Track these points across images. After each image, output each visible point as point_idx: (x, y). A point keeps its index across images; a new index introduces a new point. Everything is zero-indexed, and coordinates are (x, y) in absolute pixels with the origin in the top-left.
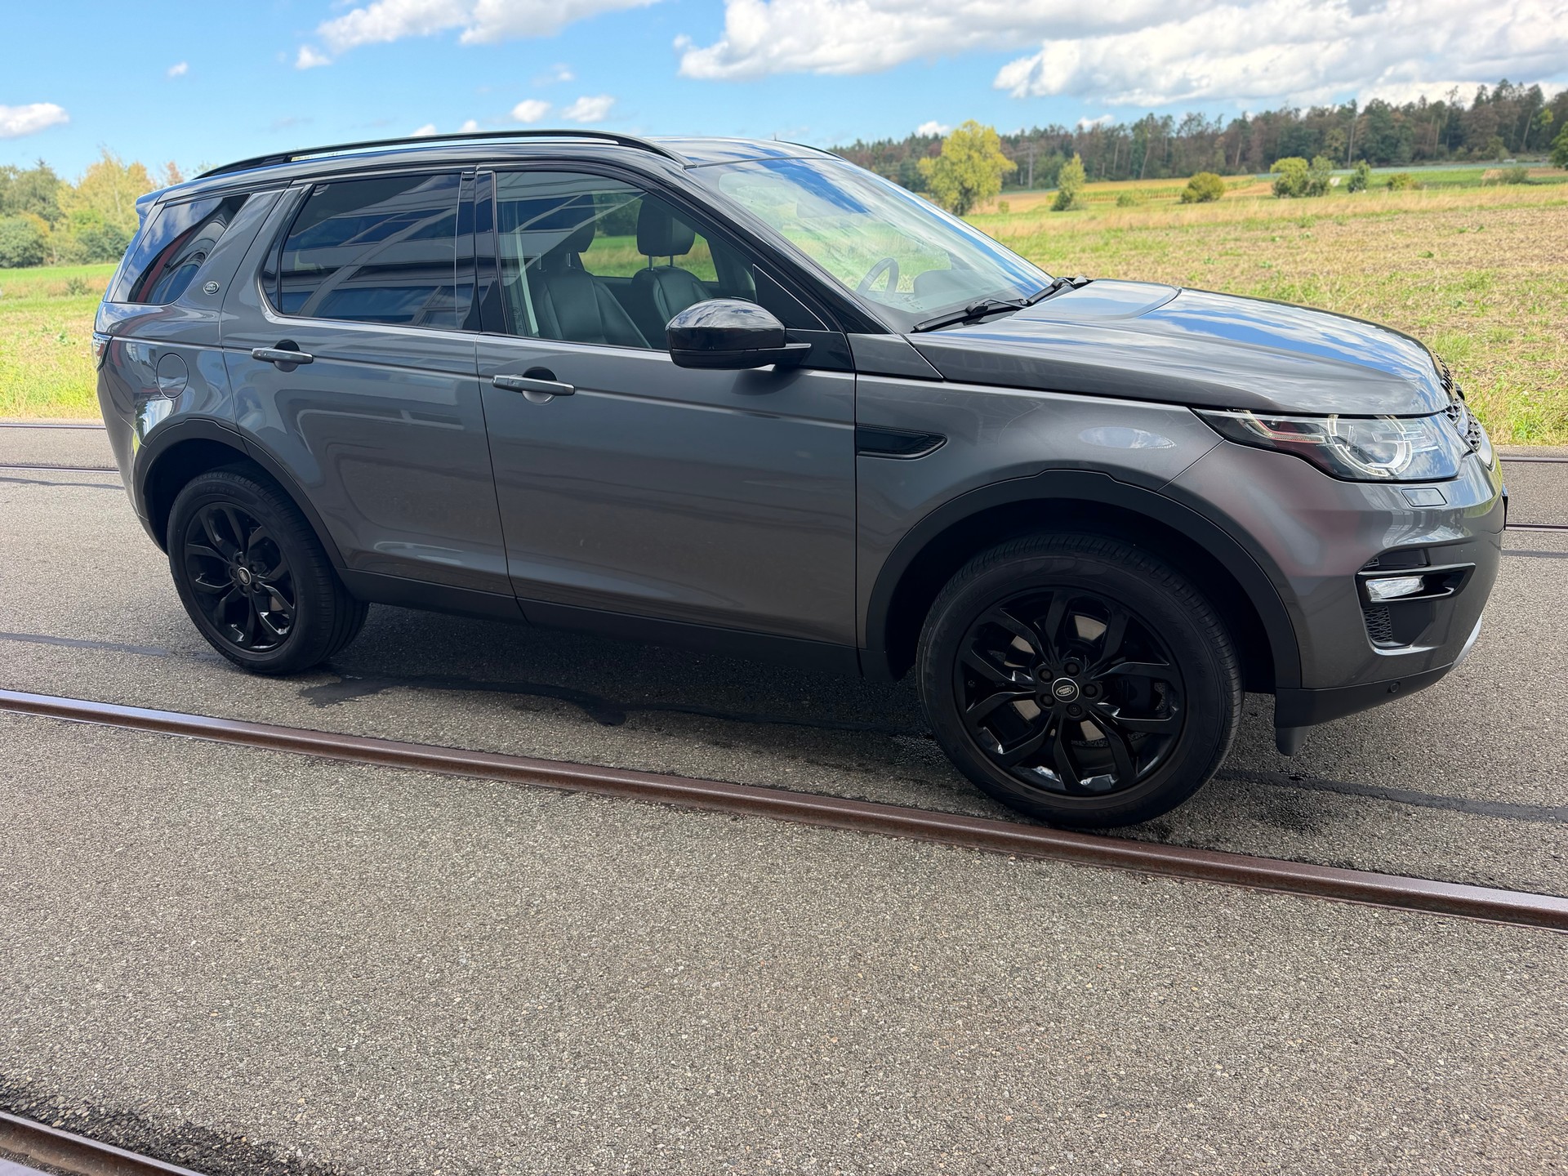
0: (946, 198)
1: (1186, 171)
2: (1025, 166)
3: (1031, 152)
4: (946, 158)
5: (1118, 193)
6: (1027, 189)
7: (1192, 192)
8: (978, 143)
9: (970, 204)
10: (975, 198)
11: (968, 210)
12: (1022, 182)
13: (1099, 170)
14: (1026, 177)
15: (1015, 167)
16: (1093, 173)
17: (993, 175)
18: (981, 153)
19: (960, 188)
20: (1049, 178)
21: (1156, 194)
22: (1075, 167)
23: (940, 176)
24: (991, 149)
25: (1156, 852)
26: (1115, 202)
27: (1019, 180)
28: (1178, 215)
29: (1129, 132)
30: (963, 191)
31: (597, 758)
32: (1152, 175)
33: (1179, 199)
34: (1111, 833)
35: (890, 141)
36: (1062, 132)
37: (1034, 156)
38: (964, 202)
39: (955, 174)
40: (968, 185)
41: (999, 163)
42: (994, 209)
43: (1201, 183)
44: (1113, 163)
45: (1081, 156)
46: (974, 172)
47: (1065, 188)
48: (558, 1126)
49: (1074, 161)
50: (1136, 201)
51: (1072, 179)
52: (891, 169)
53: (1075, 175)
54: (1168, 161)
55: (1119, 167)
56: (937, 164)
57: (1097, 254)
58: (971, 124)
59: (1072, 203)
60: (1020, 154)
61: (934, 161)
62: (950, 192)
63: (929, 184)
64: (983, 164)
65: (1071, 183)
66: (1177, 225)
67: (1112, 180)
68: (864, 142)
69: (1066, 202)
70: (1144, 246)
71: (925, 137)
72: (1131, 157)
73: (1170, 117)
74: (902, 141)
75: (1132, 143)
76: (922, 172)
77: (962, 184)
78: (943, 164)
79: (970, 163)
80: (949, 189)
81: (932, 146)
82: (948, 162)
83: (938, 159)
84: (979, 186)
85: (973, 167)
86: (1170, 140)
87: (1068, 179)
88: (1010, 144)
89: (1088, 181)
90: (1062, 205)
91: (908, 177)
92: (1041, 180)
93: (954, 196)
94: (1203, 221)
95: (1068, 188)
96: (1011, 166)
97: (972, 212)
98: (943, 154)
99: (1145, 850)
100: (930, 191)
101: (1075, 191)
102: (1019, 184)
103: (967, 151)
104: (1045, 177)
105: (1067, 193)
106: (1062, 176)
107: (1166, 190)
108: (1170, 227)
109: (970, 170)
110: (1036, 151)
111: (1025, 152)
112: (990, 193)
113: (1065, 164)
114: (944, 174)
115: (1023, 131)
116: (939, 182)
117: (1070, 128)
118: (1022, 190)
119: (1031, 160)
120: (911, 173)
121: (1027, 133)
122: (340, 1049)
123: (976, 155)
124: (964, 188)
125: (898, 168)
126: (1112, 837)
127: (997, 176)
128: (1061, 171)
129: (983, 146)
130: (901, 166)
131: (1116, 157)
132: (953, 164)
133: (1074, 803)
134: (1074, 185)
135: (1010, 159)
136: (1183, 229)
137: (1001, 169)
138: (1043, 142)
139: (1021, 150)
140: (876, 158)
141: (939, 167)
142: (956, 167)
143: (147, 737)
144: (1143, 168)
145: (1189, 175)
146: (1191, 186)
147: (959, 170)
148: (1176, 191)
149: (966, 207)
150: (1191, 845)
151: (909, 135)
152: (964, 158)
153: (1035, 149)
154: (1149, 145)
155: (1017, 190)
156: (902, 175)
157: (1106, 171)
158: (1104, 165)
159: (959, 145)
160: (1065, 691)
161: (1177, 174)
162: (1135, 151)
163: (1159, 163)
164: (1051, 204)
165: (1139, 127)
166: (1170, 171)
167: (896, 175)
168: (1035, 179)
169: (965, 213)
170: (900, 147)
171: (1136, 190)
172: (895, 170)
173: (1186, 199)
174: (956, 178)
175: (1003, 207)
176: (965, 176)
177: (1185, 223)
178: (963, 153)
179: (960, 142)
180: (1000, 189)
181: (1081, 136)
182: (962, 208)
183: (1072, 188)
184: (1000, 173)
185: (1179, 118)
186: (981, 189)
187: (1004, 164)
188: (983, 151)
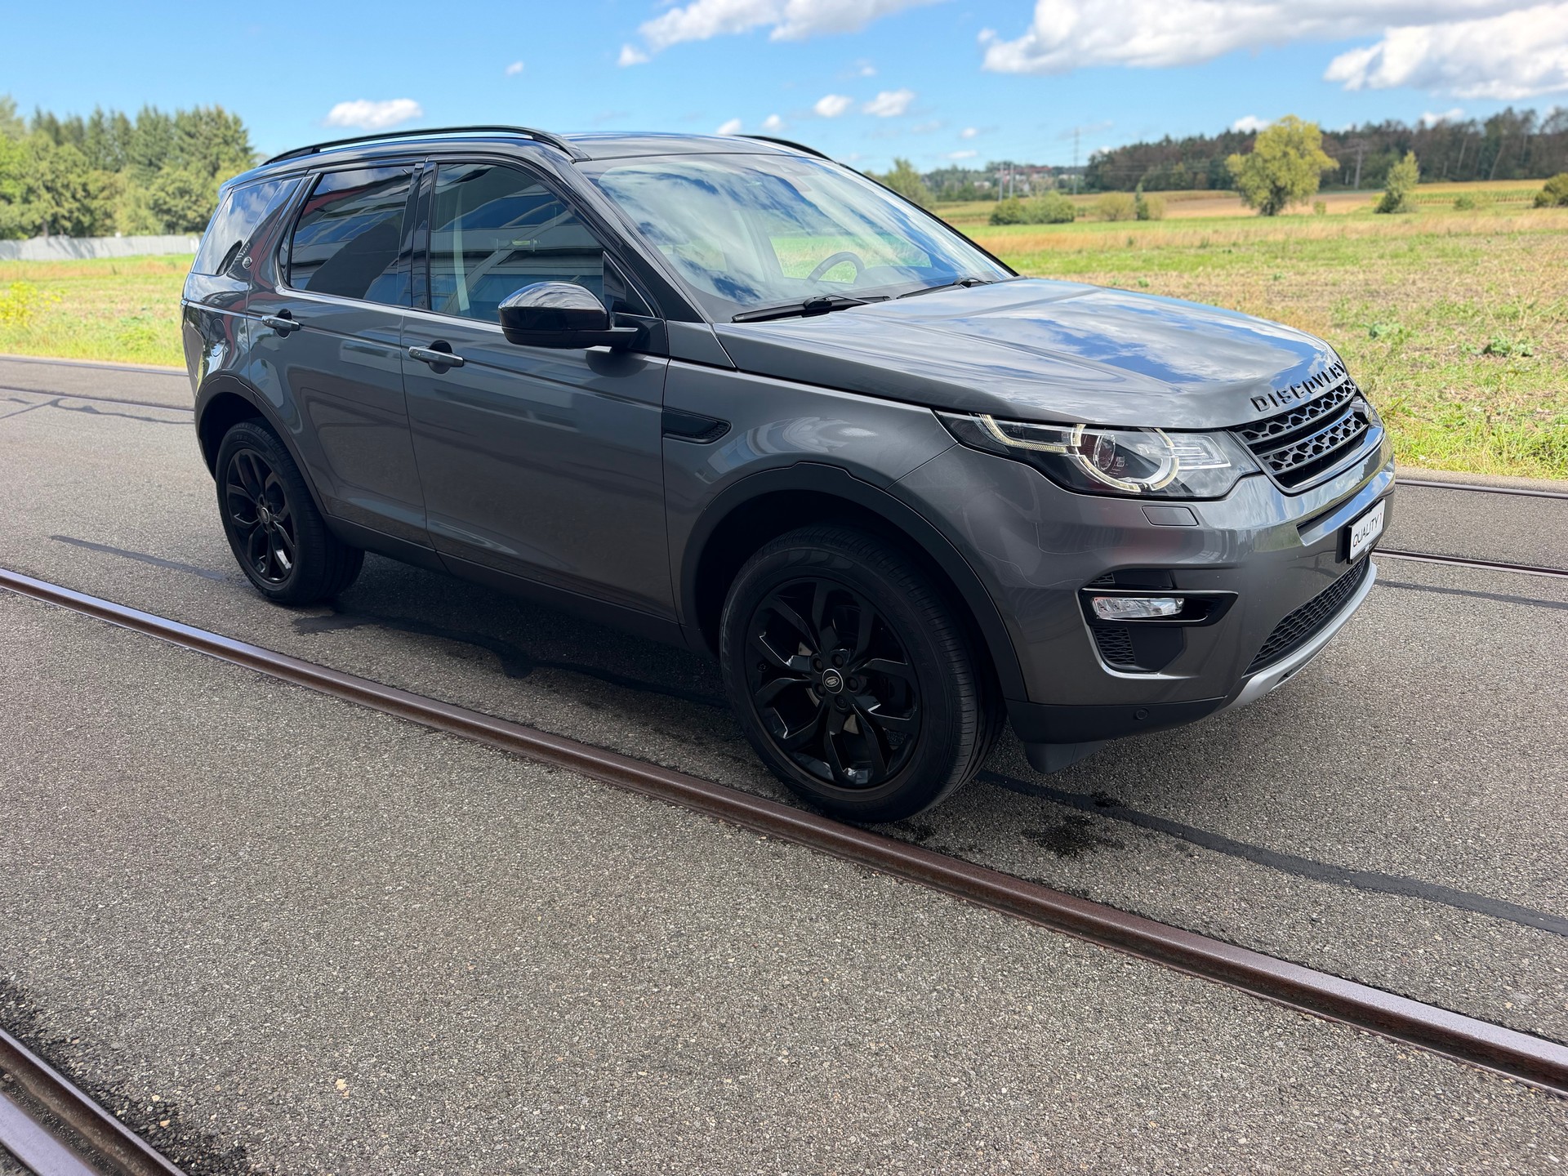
0: (1254, 197)
1: (1547, 171)
2: (1353, 164)
3: (1360, 149)
4: (1258, 154)
5: (1458, 194)
6: (1353, 189)
7: (1548, 196)
8: (1296, 138)
9: (1282, 203)
10: (1288, 198)
11: (1278, 210)
12: (1347, 181)
13: (1440, 169)
14: (1353, 175)
15: (1337, 166)
16: (1428, 173)
17: (1311, 173)
18: (1298, 149)
19: (1271, 186)
20: (1375, 178)
21: (1504, 198)
22: (1408, 166)
23: (1250, 174)
24: (1311, 145)
25: (901, 852)
26: (1453, 205)
27: (1344, 179)
28: (1510, 220)
29: (1481, 129)
30: (1275, 190)
31: (479, 704)
32: (1504, 175)
33: (1531, 202)
34: (876, 828)
35: (1202, 137)
36: (1400, 128)
37: (1364, 153)
38: (1276, 199)
39: (1267, 172)
40: (1280, 183)
41: (1318, 160)
42: (1308, 209)
43: (1560, 185)
44: (1457, 162)
45: (1417, 155)
46: (1289, 169)
47: (1394, 189)
48: (206, 994)
49: (1406, 159)
50: (1477, 205)
51: (1402, 178)
52: (1200, 165)
53: (1407, 175)
54: (1525, 160)
55: (1464, 167)
56: (1247, 161)
57: (1395, 261)
58: (1290, 119)
59: (1401, 205)
60: (1348, 151)
61: (1244, 158)
62: (1260, 191)
63: (1237, 182)
64: (1300, 161)
65: (1401, 183)
66: (1505, 231)
67: (1454, 180)
68: (1173, 137)
69: (1393, 203)
70: (1454, 254)
71: (1241, 134)
72: (1480, 155)
73: (1532, 112)
74: (1215, 135)
75: (1482, 140)
76: (1230, 169)
77: (1274, 182)
78: (1254, 161)
79: (1285, 161)
80: (1258, 187)
81: (1243, 142)
82: (1260, 159)
83: (1249, 156)
84: (1293, 184)
85: (1288, 165)
86: (1530, 138)
87: (1397, 178)
88: (1334, 142)
89: (1420, 181)
90: (1388, 207)
91: (1217, 174)
92: (1370, 179)
93: (1264, 195)
94: (1538, 228)
95: (1398, 190)
96: (1331, 164)
97: (1284, 212)
98: (1256, 151)
99: (891, 848)
100: (1238, 189)
101: (1405, 192)
102: (1344, 183)
103: (1282, 147)
104: (1375, 177)
105: (1396, 194)
106: (1391, 176)
107: (1517, 192)
108: (1497, 233)
109: (1284, 168)
110: (1367, 148)
111: (1353, 150)
112: (1306, 193)
113: (1396, 163)
114: (1254, 171)
115: (1354, 127)
116: (1249, 180)
117: (1410, 123)
118: (1346, 189)
119: (1360, 158)
120: (1221, 170)
121: (1359, 128)
122: (100, 906)
123: (1292, 152)
124: (1276, 186)
125: (1208, 164)
126: (873, 833)
127: (1315, 175)
128: (1390, 170)
129: (1302, 143)
130: (1211, 162)
131: (1461, 156)
132: (1265, 161)
133: (838, 794)
134: (1405, 186)
135: (1330, 156)
136: (1511, 235)
137: (1320, 167)
138: (1376, 138)
139: (1350, 147)
140: (1184, 154)
141: (1250, 163)
142: (1268, 165)
143: (156, 643)
144: (1494, 168)
145: (1546, 177)
146: (1547, 189)
147: (1272, 168)
148: (1529, 194)
149: (1277, 207)
150: (943, 851)
151: (1223, 130)
152: (1279, 155)
153: (1365, 146)
154: (1504, 143)
155: (1339, 190)
156: (1211, 172)
157: (1449, 171)
158: (1446, 164)
159: (1274, 141)
160: (832, 682)
161: (1535, 174)
162: (1486, 149)
163: (1514, 162)
164: (1376, 205)
165: (1494, 123)
166: (1527, 171)
167: (1204, 172)
168: (1363, 178)
169: (1275, 213)
170: (1212, 143)
171: (1479, 192)
172: (1204, 167)
173: (1540, 203)
174: (1267, 176)
175: (1320, 208)
176: (1278, 174)
177: (1516, 230)
178: (1277, 149)
179: (1276, 138)
180: (1317, 188)
181: (1422, 132)
182: (1272, 207)
183: (1401, 189)
184: (1319, 171)
185: (1544, 113)
186: (1295, 189)
187: (1324, 162)
188: (1301, 148)
